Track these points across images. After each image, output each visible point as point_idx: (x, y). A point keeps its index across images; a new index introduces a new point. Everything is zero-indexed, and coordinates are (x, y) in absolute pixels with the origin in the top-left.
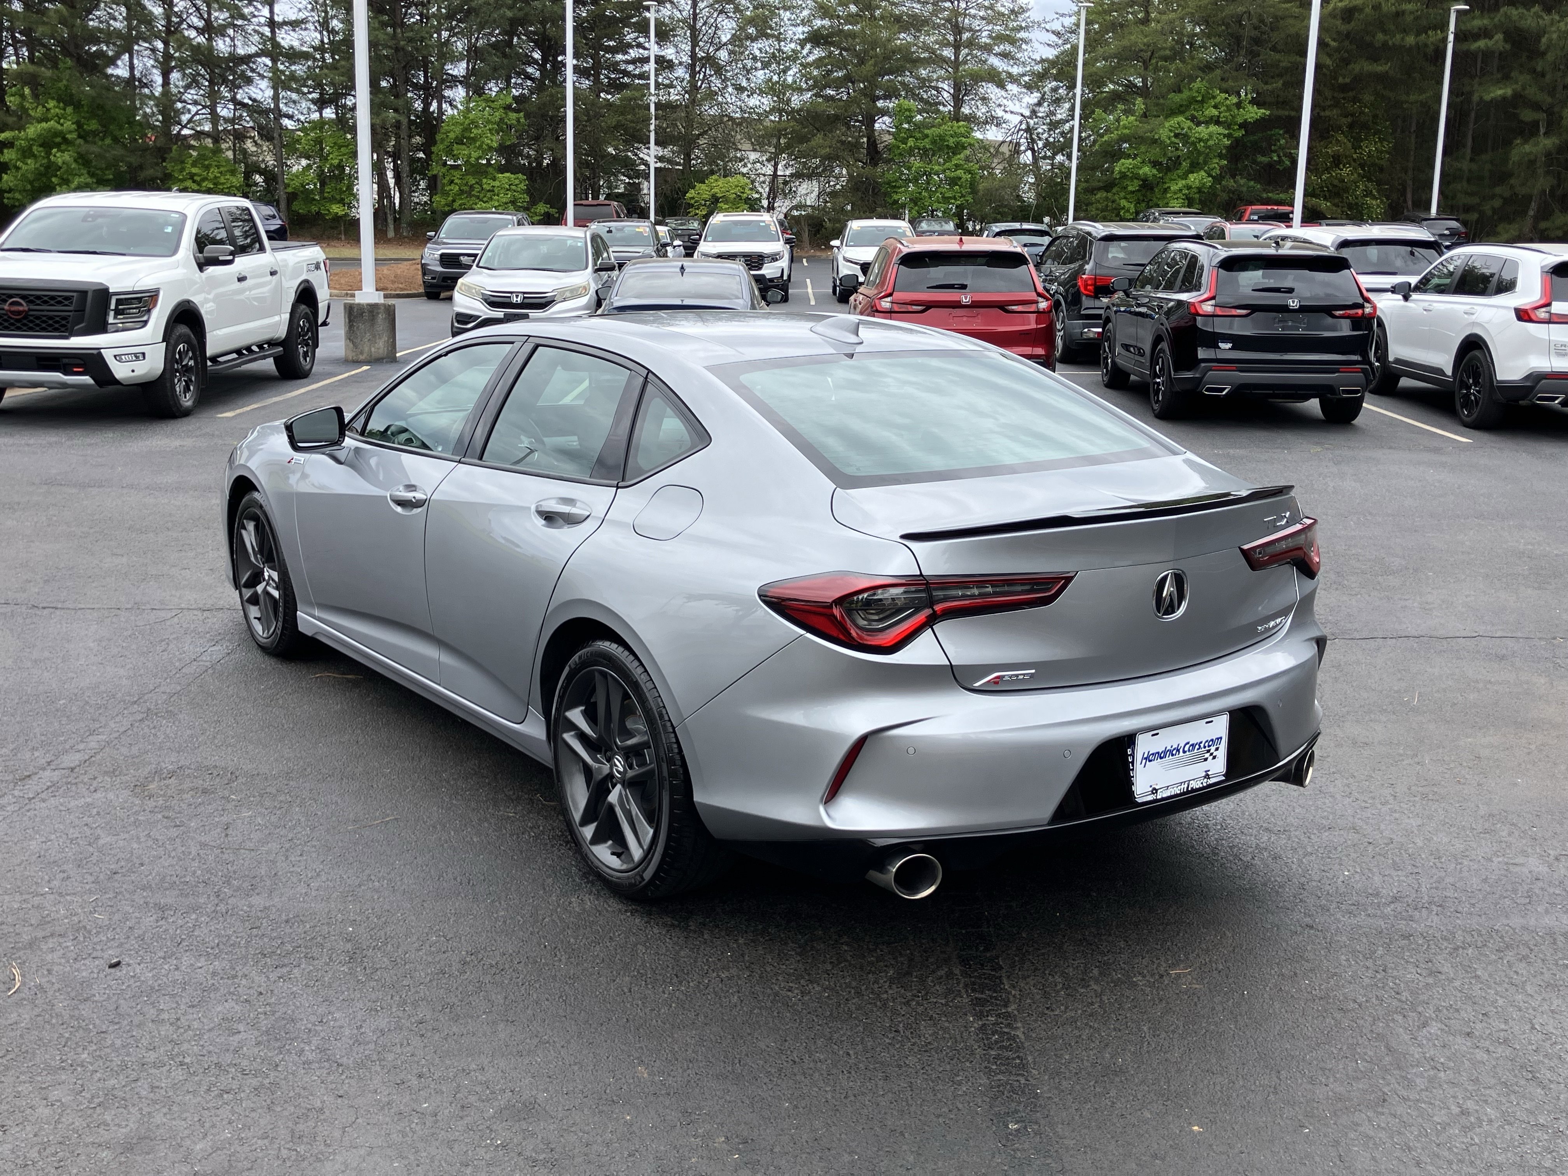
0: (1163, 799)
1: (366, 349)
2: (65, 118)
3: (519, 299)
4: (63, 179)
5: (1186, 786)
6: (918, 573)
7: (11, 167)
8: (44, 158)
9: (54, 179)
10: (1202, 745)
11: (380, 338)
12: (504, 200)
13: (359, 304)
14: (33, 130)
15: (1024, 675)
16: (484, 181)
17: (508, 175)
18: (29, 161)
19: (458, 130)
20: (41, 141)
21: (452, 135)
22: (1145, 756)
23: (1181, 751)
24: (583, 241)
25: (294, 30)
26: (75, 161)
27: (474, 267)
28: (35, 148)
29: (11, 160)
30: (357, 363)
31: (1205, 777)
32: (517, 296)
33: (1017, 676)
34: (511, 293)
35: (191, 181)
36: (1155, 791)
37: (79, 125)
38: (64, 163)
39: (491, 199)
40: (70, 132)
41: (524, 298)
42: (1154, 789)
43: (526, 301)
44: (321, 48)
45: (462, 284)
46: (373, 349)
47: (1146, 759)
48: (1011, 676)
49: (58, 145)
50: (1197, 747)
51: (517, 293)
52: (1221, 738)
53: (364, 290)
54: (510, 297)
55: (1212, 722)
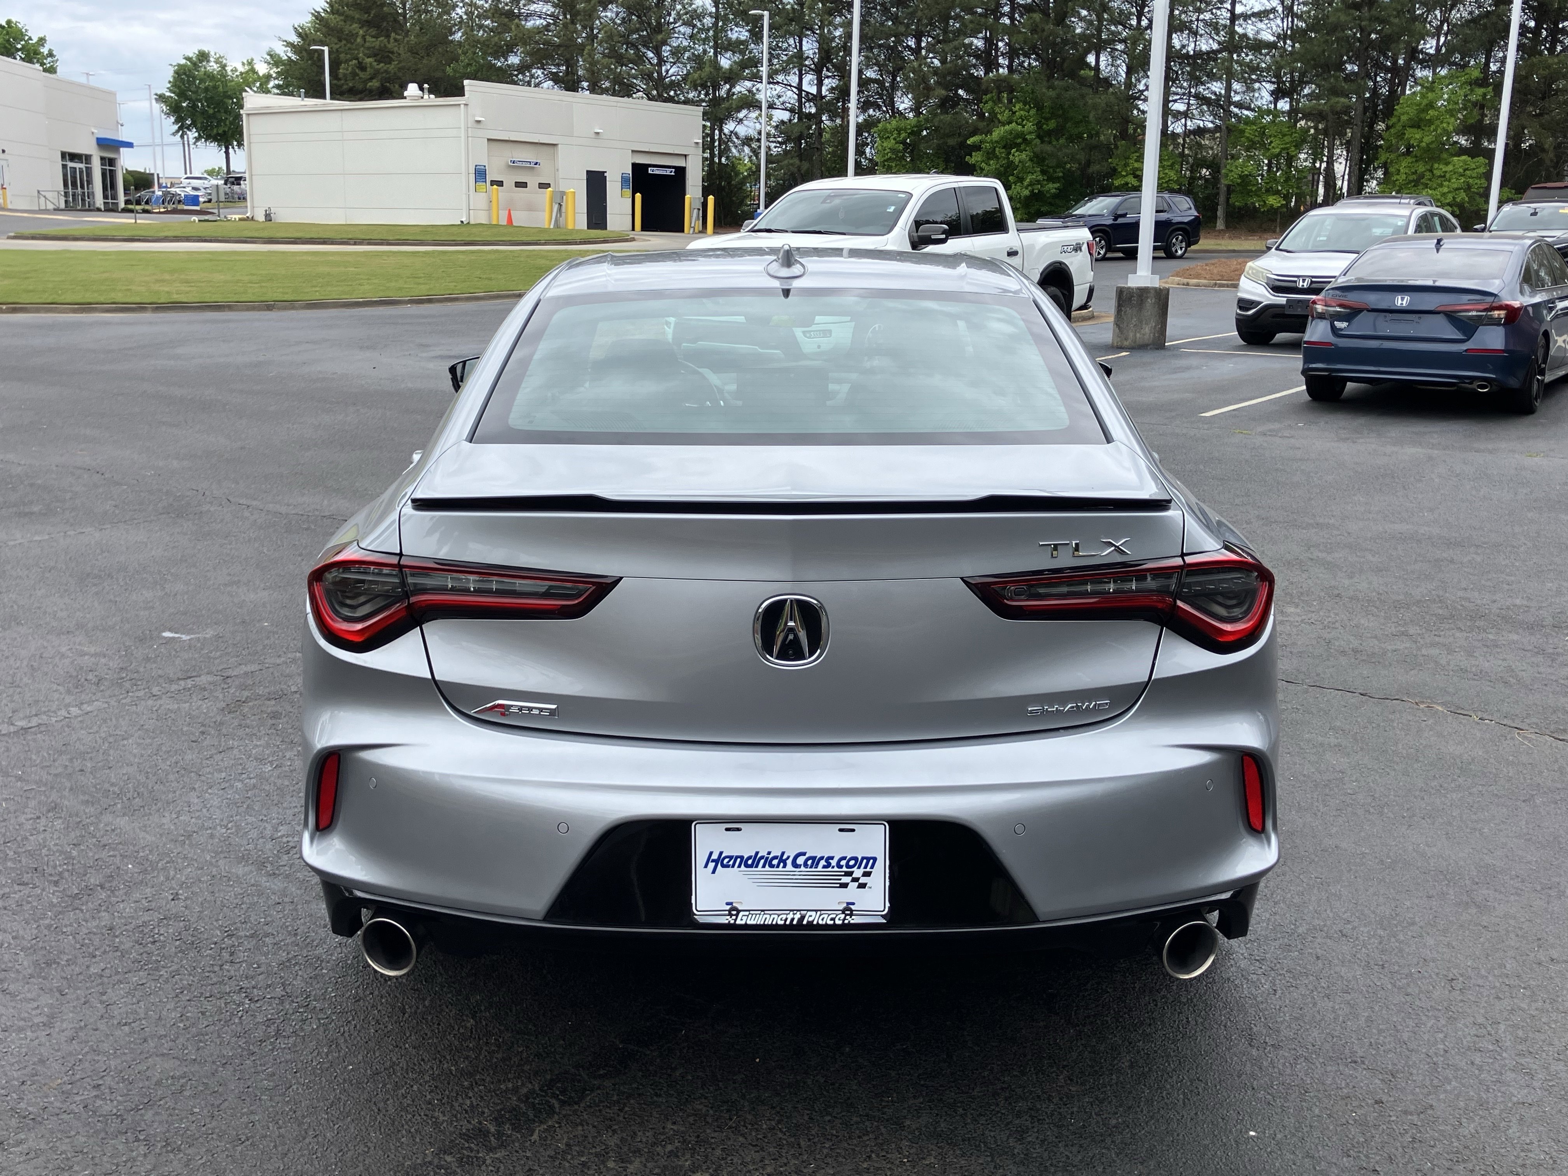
0: (746, 926)
1: (1131, 335)
2: (1028, 120)
3: (1305, 284)
4: (1018, 177)
5: (798, 916)
6: (398, 552)
7: (977, 168)
8: (1004, 159)
9: (1010, 178)
10: (834, 862)
11: (1147, 324)
12: (1455, 186)
13: (1129, 288)
14: (997, 133)
15: (541, 710)
16: (1436, 166)
17: (1464, 158)
18: (992, 162)
19: (1412, 112)
20: (1003, 143)
21: (1404, 118)
22: (715, 856)
23: (789, 862)
24: (1405, 220)
25: (1261, 21)
26: (1031, 160)
27: (1273, 250)
28: (997, 149)
29: (977, 162)
30: (1121, 348)
31: (843, 912)
32: (1304, 281)
33: (530, 709)
34: (1298, 277)
35: (1131, 176)
36: (734, 911)
37: (1039, 125)
38: (1020, 162)
39: (1441, 185)
40: (1030, 133)
41: (1312, 282)
42: (735, 909)
43: (1314, 286)
44: (1282, 37)
45: (1251, 268)
46: (1138, 335)
47: (716, 861)
48: (521, 708)
49: (1017, 146)
50: (823, 863)
51: (1304, 278)
52: (875, 859)
53: (1138, 274)
54: (1295, 282)
55: (853, 830)
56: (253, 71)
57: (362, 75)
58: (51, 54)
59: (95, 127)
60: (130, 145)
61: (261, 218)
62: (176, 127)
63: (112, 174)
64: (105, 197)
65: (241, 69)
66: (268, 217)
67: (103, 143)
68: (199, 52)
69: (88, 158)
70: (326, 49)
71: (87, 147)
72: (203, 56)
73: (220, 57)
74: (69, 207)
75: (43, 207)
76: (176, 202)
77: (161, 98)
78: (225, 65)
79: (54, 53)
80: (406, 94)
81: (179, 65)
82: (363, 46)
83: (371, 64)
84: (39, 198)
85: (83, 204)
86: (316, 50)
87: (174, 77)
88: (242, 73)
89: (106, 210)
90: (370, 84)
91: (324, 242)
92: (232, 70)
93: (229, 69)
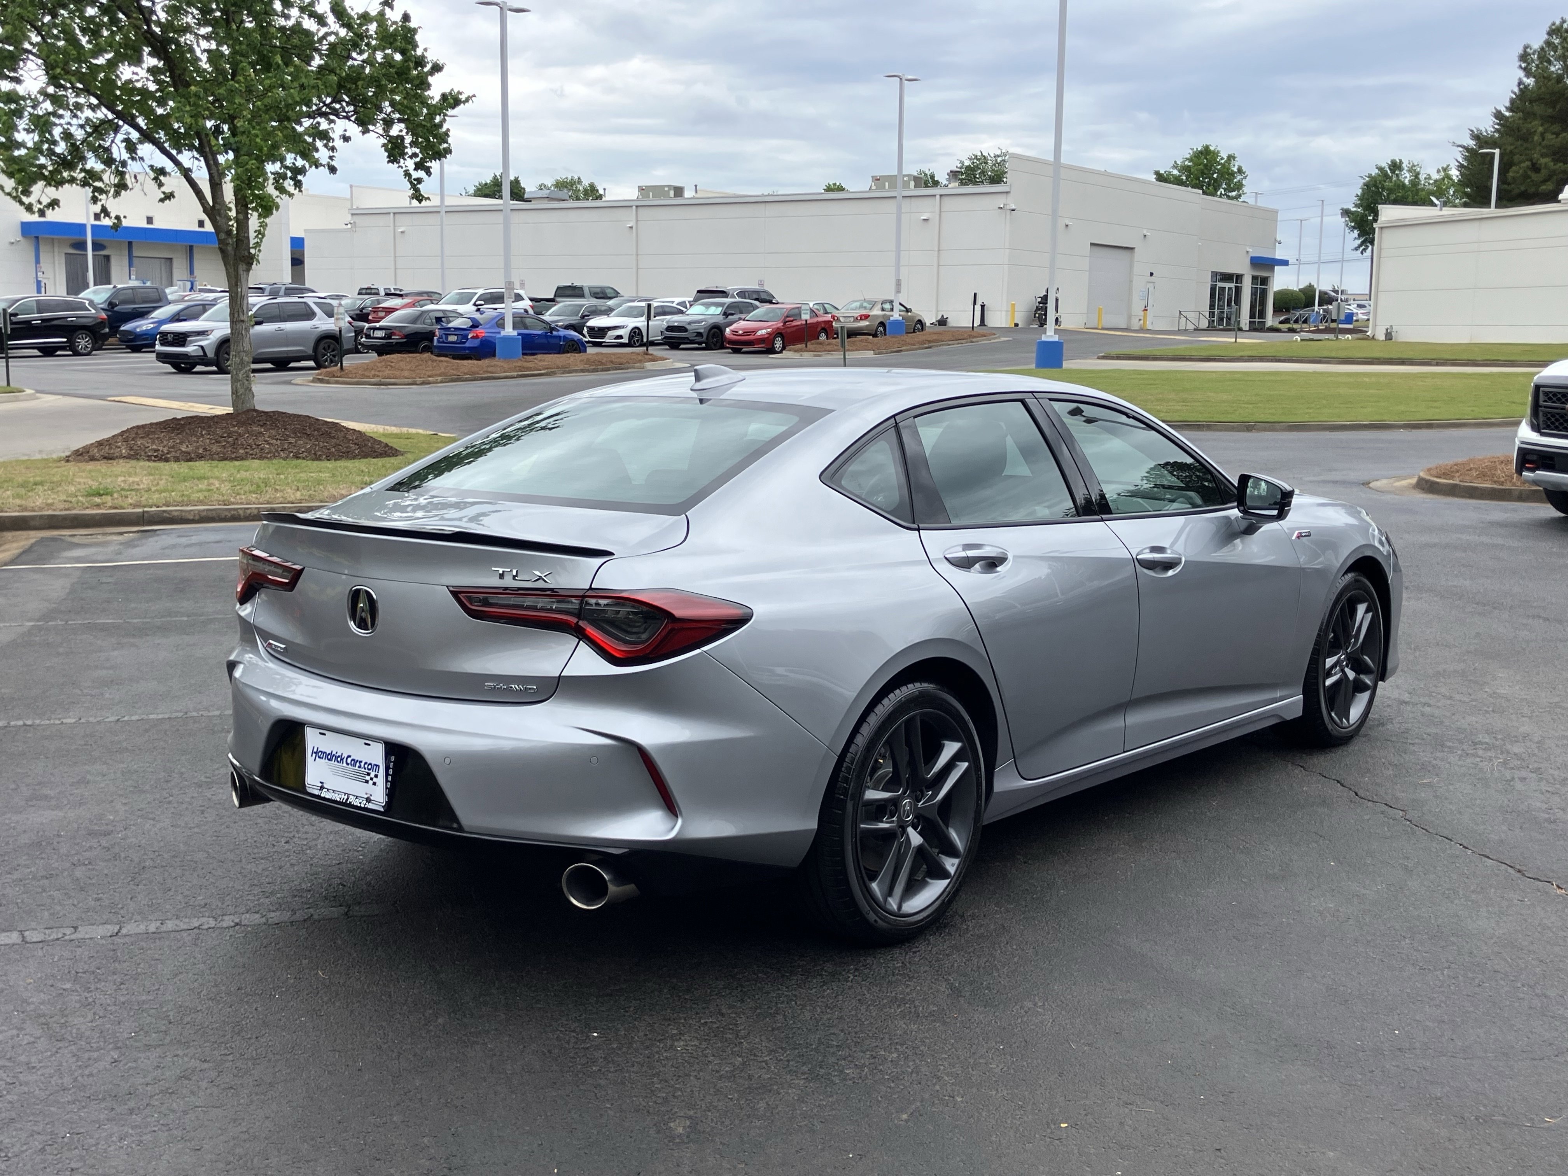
5: (346, 797)
10: (362, 765)
22: (316, 750)
23: (344, 761)
31: (364, 799)
42: (321, 786)
47: (316, 753)
50: (357, 764)
52: (379, 767)
55: (372, 746)
56: (1449, 177)
57: (1535, 176)
58: (1240, 171)
59: (1251, 246)
60: (1285, 263)
61: (1382, 337)
62: (1359, 242)
63: (1264, 293)
64: (1252, 315)
65: (1435, 176)
66: (1389, 336)
67: (1257, 263)
68: (1392, 161)
69: (1239, 278)
70: (1497, 151)
71: (1241, 266)
72: (1396, 166)
73: (1414, 166)
74: (1211, 328)
75: (1182, 327)
76: (1329, 321)
77: (1346, 212)
78: (1418, 174)
79: (1244, 169)
80: (1560, 197)
81: (1370, 176)
82: (1540, 144)
83: (1546, 164)
84: (1180, 318)
85: (1228, 324)
86: (1487, 154)
87: (1363, 189)
88: (1436, 181)
89: (1250, 330)
90: (1544, 187)
91: (1402, 362)
92: (1425, 178)
93: (1422, 177)
